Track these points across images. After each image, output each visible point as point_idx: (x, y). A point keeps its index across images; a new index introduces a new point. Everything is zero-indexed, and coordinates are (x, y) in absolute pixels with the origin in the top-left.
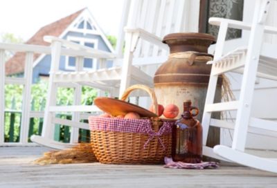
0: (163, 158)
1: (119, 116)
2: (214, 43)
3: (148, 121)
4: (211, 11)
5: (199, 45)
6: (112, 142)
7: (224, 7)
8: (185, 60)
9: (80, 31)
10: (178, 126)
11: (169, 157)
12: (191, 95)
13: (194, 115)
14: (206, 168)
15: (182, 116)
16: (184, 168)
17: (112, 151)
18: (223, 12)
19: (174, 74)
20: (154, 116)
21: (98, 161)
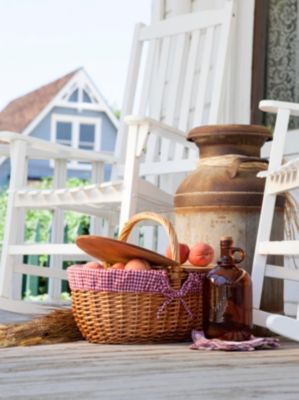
0: (190, 332)
1: (115, 266)
2: (270, 139)
3: (163, 272)
4: (270, 81)
5: (246, 144)
6: (105, 309)
7: (291, 73)
8: (224, 169)
9: (73, 105)
10: (212, 280)
11: (199, 330)
12: (234, 226)
13: (237, 262)
14: (258, 348)
15: (219, 263)
16: (221, 350)
17: (106, 323)
18: (289, 82)
19: (206, 193)
20: (173, 264)
21: (84, 339)
